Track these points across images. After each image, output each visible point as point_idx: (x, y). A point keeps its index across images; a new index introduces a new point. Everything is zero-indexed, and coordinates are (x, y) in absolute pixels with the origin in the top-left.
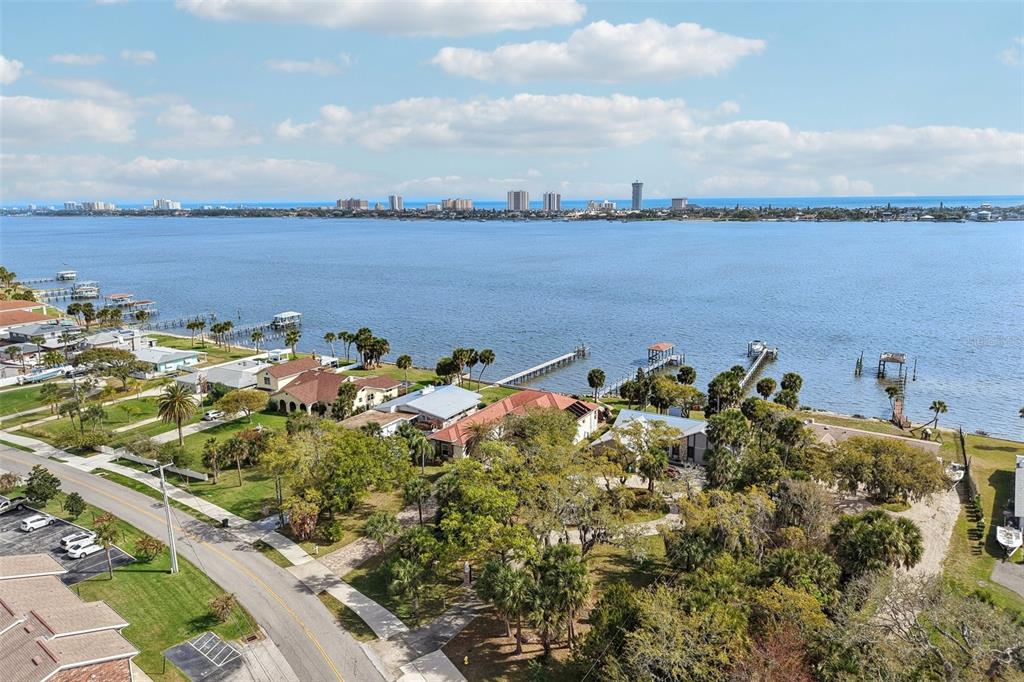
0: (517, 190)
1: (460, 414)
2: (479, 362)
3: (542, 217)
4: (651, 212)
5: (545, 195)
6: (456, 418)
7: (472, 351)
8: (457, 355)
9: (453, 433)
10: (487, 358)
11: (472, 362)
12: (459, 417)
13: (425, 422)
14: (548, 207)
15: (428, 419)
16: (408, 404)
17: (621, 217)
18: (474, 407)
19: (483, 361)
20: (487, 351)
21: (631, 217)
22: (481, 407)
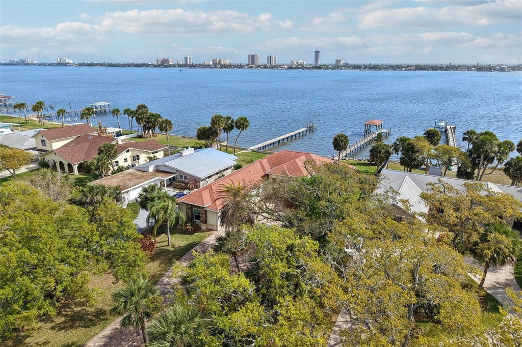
0: (254, 54)
1: (217, 174)
2: (235, 128)
3: (267, 68)
4: (325, 65)
5: (268, 57)
6: (213, 178)
7: (229, 118)
8: (216, 120)
9: (206, 196)
10: (242, 124)
11: (229, 128)
12: (216, 177)
13: (182, 182)
14: (269, 63)
15: (186, 178)
16: (166, 164)
17: (310, 68)
18: (230, 168)
19: (238, 127)
20: (242, 119)
21: (314, 68)
22: (237, 167)
